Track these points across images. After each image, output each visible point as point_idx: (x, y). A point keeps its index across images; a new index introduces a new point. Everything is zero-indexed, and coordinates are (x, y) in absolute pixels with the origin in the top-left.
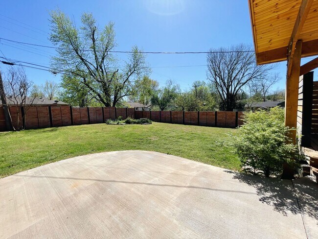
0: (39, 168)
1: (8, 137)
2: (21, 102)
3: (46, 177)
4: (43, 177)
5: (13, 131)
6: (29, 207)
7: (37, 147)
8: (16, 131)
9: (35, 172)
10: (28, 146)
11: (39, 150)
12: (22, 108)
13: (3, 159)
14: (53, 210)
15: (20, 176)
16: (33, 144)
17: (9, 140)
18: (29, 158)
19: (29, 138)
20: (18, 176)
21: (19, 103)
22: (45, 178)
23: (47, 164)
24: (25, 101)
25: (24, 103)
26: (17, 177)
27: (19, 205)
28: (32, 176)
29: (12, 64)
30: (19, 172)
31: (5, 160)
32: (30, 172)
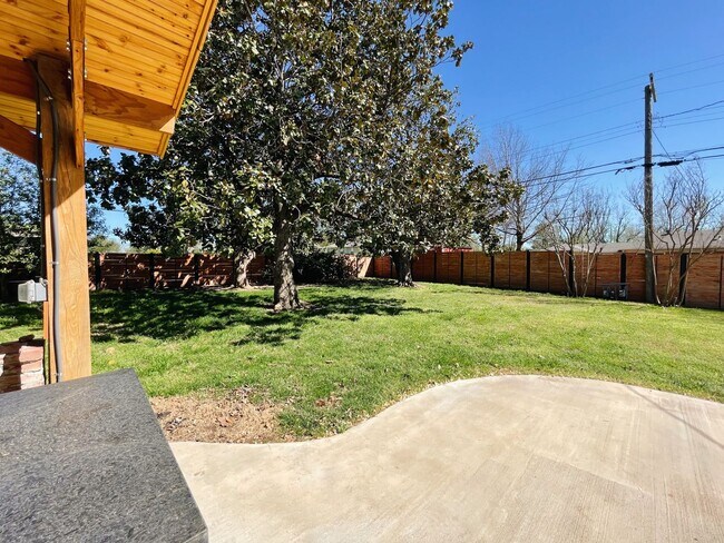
0: (676, 397)
1: (642, 314)
2: (683, 243)
3: (684, 422)
4: (678, 419)
5: (656, 304)
6: (628, 453)
7: (693, 352)
8: (660, 305)
9: (664, 401)
10: (673, 343)
11: (696, 360)
12: (683, 258)
13: (620, 351)
14: (671, 495)
15: (636, 392)
16: (686, 342)
17: (641, 321)
18: (666, 368)
19: (683, 326)
20: (631, 389)
21: (678, 246)
22: (681, 424)
23: (700, 397)
24: (692, 243)
25: (688, 246)
26: (629, 392)
27: (613, 437)
28: (657, 406)
29: (677, 163)
30: (636, 384)
31: (623, 355)
32: (655, 395)
